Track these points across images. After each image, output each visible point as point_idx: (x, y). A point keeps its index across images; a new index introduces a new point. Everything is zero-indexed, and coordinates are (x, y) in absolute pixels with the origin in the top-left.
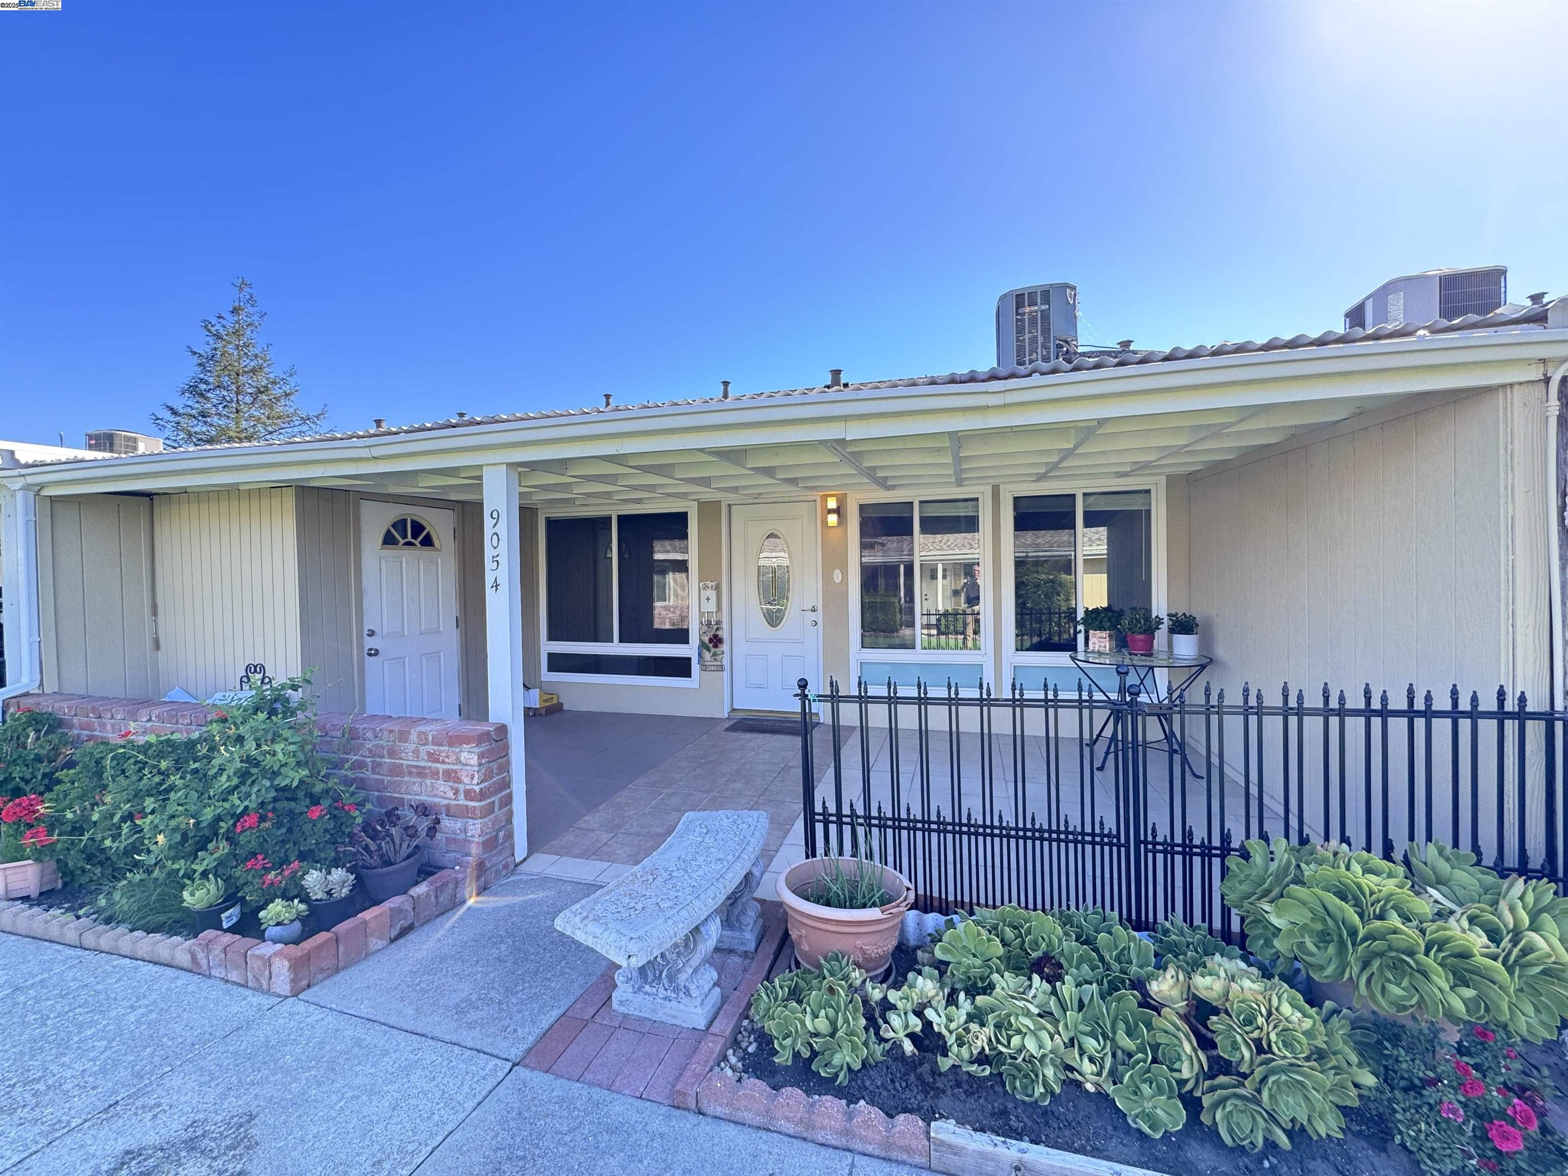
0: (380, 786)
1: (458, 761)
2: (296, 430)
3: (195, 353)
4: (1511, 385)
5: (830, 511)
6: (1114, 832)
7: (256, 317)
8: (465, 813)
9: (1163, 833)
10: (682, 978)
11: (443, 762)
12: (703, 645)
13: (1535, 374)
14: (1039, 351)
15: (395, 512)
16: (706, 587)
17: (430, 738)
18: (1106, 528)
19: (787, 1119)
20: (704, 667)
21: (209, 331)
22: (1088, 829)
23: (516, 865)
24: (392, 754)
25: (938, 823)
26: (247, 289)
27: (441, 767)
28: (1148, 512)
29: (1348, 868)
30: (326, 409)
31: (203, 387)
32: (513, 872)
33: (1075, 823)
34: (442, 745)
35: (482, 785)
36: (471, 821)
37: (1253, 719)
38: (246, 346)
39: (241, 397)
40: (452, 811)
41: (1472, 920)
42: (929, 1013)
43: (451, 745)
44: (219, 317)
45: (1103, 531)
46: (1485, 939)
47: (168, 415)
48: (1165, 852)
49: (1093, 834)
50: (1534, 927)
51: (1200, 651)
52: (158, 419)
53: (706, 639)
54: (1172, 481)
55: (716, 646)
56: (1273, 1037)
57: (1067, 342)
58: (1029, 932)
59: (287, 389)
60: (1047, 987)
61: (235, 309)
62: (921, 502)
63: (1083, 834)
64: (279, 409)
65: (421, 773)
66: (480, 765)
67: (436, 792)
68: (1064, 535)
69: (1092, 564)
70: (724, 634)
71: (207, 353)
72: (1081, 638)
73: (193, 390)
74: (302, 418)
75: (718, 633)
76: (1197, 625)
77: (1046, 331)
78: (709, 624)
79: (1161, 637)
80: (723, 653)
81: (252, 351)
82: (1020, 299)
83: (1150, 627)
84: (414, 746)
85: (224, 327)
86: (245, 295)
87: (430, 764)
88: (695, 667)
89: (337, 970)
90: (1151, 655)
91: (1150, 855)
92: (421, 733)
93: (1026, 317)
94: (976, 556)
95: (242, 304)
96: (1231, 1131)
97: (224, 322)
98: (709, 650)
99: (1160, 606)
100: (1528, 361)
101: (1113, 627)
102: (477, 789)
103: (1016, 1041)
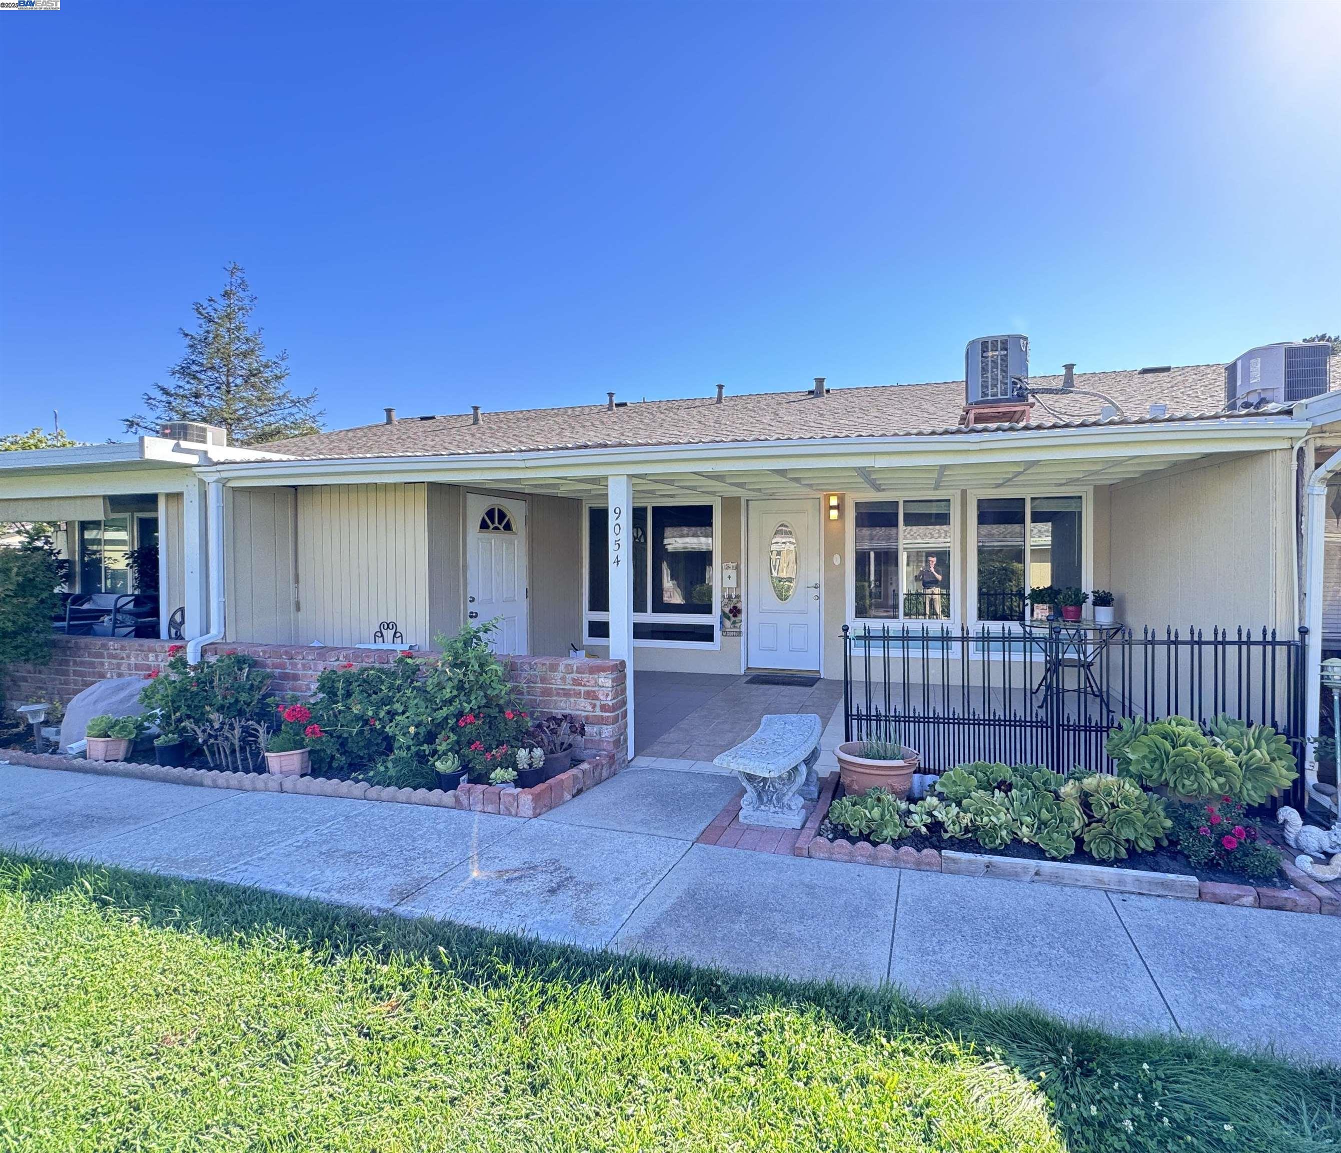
0: (534, 704)
1: (597, 684)
2: (286, 411)
3: (187, 335)
4: (1276, 450)
5: (832, 508)
6: (1045, 720)
7: (247, 302)
8: (601, 721)
9: (1074, 719)
10: (785, 800)
11: (585, 685)
12: (724, 615)
13: (1286, 445)
14: (999, 386)
15: (486, 503)
16: (728, 568)
17: (575, 668)
18: (1050, 524)
19: (862, 856)
20: (724, 633)
21: (200, 313)
22: (1028, 719)
23: (629, 762)
24: (543, 680)
25: (934, 718)
26: (239, 274)
27: (582, 689)
28: (1080, 513)
29: (1170, 724)
30: (316, 393)
31: (195, 368)
32: (628, 767)
33: (1020, 714)
34: (583, 673)
35: (614, 701)
36: (605, 727)
37: (1127, 647)
38: (238, 329)
39: (231, 379)
40: (590, 720)
41: (1228, 746)
42: (935, 813)
43: (591, 673)
44: (210, 300)
45: (1048, 526)
46: (1232, 754)
47: (158, 395)
48: (1074, 730)
49: (1031, 722)
50: (1257, 747)
51: (1114, 617)
52: (150, 398)
53: (727, 610)
54: (1098, 489)
55: (735, 616)
56: (1119, 799)
57: (1020, 380)
58: (992, 773)
59: (277, 372)
60: (1003, 794)
61: (226, 292)
62: (905, 502)
63: (1025, 721)
64: (270, 392)
65: (567, 694)
66: (613, 687)
67: (578, 707)
68: (1017, 528)
69: (1038, 554)
70: (742, 606)
71: (200, 335)
72: (1028, 610)
73: (184, 371)
74: (292, 401)
75: (737, 605)
76: (1113, 600)
77: (1004, 370)
78: (730, 597)
79: (1087, 608)
80: (741, 621)
81: (245, 334)
82: (985, 345)
83: (1079, 600)
84: (562, 674)
85: (215, 309)
86: (236, 280)
87: (574, 687)
88: (717, 633)
89: (551, 808)
90: (1079, 622)
91: (1066, 732)
92: (567, 665)
93: (989, 359)
94: (948, 545)
95: (233, 288)
96: (1099, 853)
97: (215, 305)
98: (729, 619)
99: (1088, 585)
100: (1284, 438)
101: (1051, 601)
102: (610, 703)
103: (986, 819)
